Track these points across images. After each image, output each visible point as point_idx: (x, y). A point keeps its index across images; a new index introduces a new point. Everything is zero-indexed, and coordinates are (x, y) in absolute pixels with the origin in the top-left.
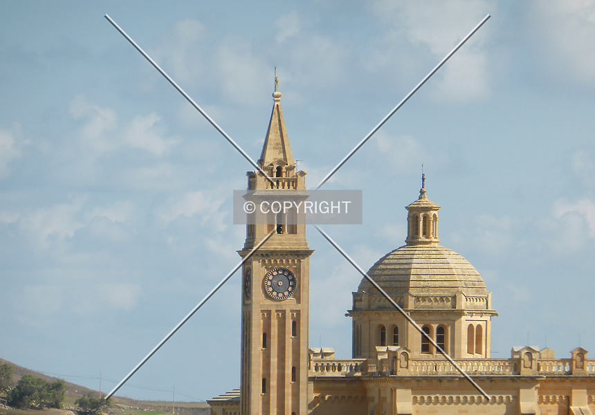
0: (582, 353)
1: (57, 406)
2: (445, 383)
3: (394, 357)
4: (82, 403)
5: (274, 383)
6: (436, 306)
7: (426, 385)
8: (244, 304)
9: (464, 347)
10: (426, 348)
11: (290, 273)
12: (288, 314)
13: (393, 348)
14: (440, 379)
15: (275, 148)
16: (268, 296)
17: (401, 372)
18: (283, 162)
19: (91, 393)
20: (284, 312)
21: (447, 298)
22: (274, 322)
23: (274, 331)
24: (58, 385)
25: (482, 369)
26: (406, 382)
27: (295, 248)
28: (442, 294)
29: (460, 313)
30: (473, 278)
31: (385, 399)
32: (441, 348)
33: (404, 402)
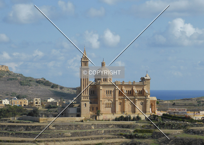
0: (124, 81)
1: (57, 88)
3: (100, 82)
4: (60, 88)
5: (85, 85)
7: (104, 86)
9: (109, 81)
10: (104, 81)
19: (61, 86)
24: (57, 85)
25: (111, 84)
26: (101, 85)
31: (99, 87)
32: (106, 81)
33: (101, 88)
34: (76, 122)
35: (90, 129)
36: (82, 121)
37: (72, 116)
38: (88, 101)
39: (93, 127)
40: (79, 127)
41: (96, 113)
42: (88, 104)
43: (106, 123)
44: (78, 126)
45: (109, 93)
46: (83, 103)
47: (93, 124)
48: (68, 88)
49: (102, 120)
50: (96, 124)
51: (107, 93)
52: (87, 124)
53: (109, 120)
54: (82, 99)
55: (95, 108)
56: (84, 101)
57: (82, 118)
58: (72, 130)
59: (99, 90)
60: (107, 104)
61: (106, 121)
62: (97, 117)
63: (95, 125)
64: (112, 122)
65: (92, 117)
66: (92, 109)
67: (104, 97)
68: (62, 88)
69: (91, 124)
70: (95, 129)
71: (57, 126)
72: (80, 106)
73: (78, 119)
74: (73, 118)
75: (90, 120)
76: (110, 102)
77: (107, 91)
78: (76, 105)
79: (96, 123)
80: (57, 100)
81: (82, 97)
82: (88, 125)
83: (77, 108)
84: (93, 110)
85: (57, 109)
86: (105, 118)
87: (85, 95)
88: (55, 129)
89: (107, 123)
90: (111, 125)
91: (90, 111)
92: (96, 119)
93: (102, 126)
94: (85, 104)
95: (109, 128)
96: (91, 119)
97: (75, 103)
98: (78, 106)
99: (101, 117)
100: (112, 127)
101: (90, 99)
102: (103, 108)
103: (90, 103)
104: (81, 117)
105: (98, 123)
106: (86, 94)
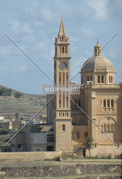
1: (10, 95)
2: (104, 90)
3: (91, 84)
4: (16, 95)
6: (101, 71)
7: (99, 91)
8: (54, 71)
9: (108, 81)
10: (99, 82)
11: (66, 63)
12: (65, 73)
13: (91, 82)
14: (102, 89)
15: (62, 32)
16: (60, 69)
17: (93, 88)
18: (64, 35)
19: (18, 92)
20: (64, 73)
21: (104, 69)
22: (62, 75)
23: (62, 77)
24: (10, 90)
25: (112, 86)
26: (94, 90)
27: (67, 57)
28: (103, 68)
29: (107, 73)
30: (110, 64)
31: (89, 94)
32: (102, 82)
33: (94, 95)
34: (45, 160)
35: (73, 174)
36: (58, 159)
37: (38, 150)
38: (68, 120)
39: (79, 171)
40: (52, 171)
41: (85, 144)
42: (69, 125)
43: (103, 163)
44: (51, 169)
45: (108, 105)
46: (58, 124)
47: (78, 165)
48: (30, 95)
49: (96, 158)
50: (85, 164)
51: (105, 106)
52: (68, 164)
53: (109, 157)
54: (58, 117)
55: (82, 135)
56: (60, 120)
57: (58, 153)
58: (37, 176)
59: (90, 98)
60: (105, 125)
61: (103, 158)
62: (87, 151)
63: (82, 166)
64: (115, 160)
65: (77, 150)
66: (76, 135)
67: (100, 113)
68: (18, 95)
69: (74, 164)
70: (83, 174)
71: (9, 168)
72: (53, 130)
73: (49, 155)
74: (41, 152)
75: (72, 157)
76: (111, 122)
77: (104, 101)
78: (47, 128)
79: (85, 162)
80: (9, 118)
81: (58, 113)
82: (69, 167)
83: (47, 134)
84: (78, 137)
85: (9, 135)
86: (102, 153)
87: (62, 108)
88: (5, 175)
89: (106, 164)
90: (114, 166)
91: (72, 139)
92: (84, 155)
93: (96, 168)
94: (64, 126)
95: (109, 171)
96: (75, 155)
97: (43, 124)
98: (50, 130)
99: (93, 152)
100: (115, 171)
101: (72, 115)
102: (98, 134)
103: (73, 124)
104: (54, 151)
105: (89, 163)
106: (64, 107)
